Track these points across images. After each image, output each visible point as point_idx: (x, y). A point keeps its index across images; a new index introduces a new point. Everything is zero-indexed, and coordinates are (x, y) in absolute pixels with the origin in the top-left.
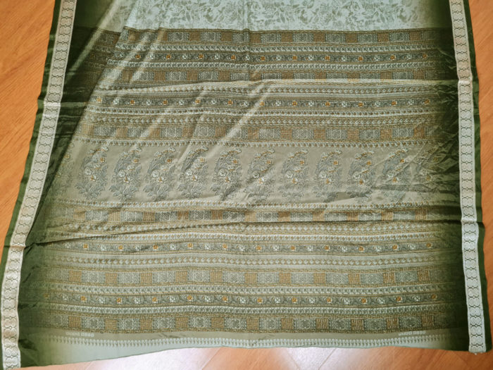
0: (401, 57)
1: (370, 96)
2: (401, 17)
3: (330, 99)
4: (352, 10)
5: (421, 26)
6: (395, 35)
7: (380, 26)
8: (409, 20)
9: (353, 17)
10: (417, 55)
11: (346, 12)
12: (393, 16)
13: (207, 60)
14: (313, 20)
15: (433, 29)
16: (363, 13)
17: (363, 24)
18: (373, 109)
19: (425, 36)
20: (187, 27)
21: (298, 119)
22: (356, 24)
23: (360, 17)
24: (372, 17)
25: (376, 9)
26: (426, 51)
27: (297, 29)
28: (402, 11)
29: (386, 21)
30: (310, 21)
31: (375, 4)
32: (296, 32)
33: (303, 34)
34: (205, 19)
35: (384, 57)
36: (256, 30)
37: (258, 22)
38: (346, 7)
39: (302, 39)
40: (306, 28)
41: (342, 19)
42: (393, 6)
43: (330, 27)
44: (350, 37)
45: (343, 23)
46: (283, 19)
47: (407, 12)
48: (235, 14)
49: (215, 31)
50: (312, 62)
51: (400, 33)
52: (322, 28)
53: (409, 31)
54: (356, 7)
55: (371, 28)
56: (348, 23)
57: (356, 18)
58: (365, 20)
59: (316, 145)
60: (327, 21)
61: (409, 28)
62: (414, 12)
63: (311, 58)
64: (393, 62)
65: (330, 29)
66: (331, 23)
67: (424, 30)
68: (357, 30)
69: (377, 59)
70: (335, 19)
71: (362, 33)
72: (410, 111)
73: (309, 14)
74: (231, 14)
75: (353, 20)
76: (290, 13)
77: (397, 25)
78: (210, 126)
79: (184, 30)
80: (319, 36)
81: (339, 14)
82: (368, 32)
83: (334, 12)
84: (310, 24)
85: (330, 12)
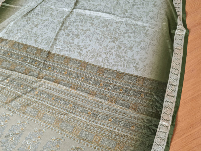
0: (126, 91)
1: (97, 110)
2: (136, 67)
3: (73, 103)
4: (108, 56)
5: (146, 76)
6: (127, 77)
7: (121, 69)
8: (140, 70)
9: (107, 60)
10: (137, 94)
11: (104, 56)
12: (131, 65)
13: (24, 61)
14: (84, 56)
15: (154, 80)
16: (113, 59)
17: (111, 65)
18: (95, 119)
19: (147, 83)
20: (24, 43)
21: (50, 108)
22: (107, 64)
23: (110, 61)
24: (118, 62)
26: (145, 93)
27: (74, 58)
28: (137, 64)
29: (125, 67)
30: (83, 56)
31: (122, 56)
32: (73, 59)
33: (75, 61)
34: (34, 41)
35: (116, 88)
36: (54, 52)
37: (57, 49)
38: (105, 53)
39: (74, 63)
40: (79, 59)
41: (100, 59)
42: (133, 59)
43: (92, 61)
44: (101, 70)
45: (100, 62)
46: (70, 51)
47: (141, 65)
49: (35, 48)
50: (73, 78)
51: (131, 76)
52: (87, 61)
53: (137, 77)
54: (111, 54)
55: (115, 68)
56: (102, 62)
57: (108, 61)
58: (113, 63)
59: (52, 129)
60: (92, 58)
61: (138, 75)
62: (145, 66)
63: (74, 75)
64: (120, 93)
65: (91, 63)
66: (94, 59)
67: (150, 79)
68: (106, 67)
69: (111, 87)
70: (96, 58)
71: (108, 70)
72: (119, 129)
73: (84, 52)
74: (46, 42)
75: (106, 61)
76: (75, 49)
77: (132, 71)
78: (6, 96)
79: (22, 44)
80: (84, 64)
81: (100, 56)
82: (112, 71)
83: (97, 54)
84: (82, 57)
85: (96, 53)
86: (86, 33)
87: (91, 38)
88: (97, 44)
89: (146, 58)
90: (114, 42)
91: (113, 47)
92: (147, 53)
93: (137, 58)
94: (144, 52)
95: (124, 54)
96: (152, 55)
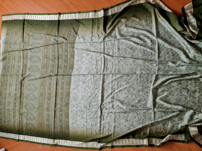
0: (61, 121)
1: (50, 110)
2: (73, 123)
3: (50, 97)
4: (76, 106)
5: (70, 129)
6: (67, 120)
7: (70, 115)
8: (72, 126)
10: (61, 126)
11: (75, 104)
12: (73, 120)
15: (69, 134)
16: (74, 110)
17: (71, 110)
18: (47, 111)
19: (67, 131)
21: (46, 88)
22: (71, 107)
23: (73, 109)
24: (73, 113)
25: (75, 115)
26: (62, 130)
27: (71, 87)
28: (75, 123)
29: (72, 117)
31: (77, 114)
32: (70, 86)
33: (69, 88)
34: (78, 59)
35: (61, 115)
38: (77, 104)
39: (68, 88)
40: (71, 90)
41: (73, 102)
42: (77, 121)
43: (71, 98)
44: (67, 105)
45: (72, 102)
46: (75, 82)
47: (74, 126)
48: (78, 69)
50: (61, 91)
51: (68, 122)
52: (71, 95)
53: (68, 125)
55: (70, 112)
56: (72, 104)
57: (73, 107)
59: (39, 93)
60: (73, 97)
61: (70, 125)
62: (75, 128)
63: (62, 91)
64: (59, 118)
65: (70, 98)
67: (69, 132)
68: (69, 107)
69: (61, 113)
70: (73, 100)
71: (68, 108)
72: (46, 123)
73: (76, 91)
75: (72, 106)
76: (76, 84)
77: (71, 121)
78: (47, 63)
79: (74, 52)
80: (68, 94)
81: (75, 102)
82: (68, 111)
83: (75, 100)
84: (72, 91)
85: (76, 98)
86: (87, 87)
87: (84, 92)
88: (81, 97)
89: (79, 128)
90: (84, 107)
91: (81, 108)
92: (82, 128)
93: (78, 123)
94: (82, 126)
95: (78, 115)
96: (81, 131)
